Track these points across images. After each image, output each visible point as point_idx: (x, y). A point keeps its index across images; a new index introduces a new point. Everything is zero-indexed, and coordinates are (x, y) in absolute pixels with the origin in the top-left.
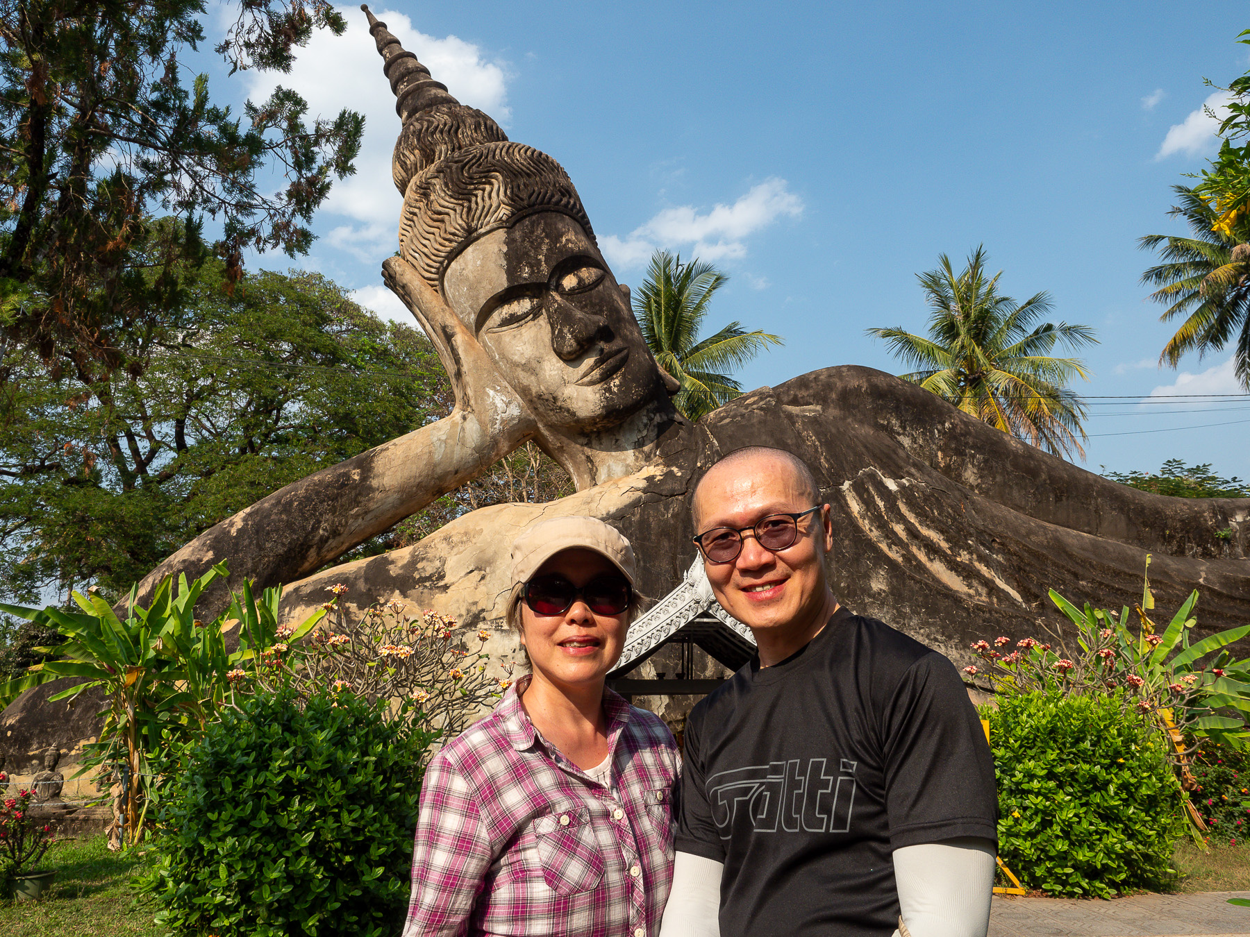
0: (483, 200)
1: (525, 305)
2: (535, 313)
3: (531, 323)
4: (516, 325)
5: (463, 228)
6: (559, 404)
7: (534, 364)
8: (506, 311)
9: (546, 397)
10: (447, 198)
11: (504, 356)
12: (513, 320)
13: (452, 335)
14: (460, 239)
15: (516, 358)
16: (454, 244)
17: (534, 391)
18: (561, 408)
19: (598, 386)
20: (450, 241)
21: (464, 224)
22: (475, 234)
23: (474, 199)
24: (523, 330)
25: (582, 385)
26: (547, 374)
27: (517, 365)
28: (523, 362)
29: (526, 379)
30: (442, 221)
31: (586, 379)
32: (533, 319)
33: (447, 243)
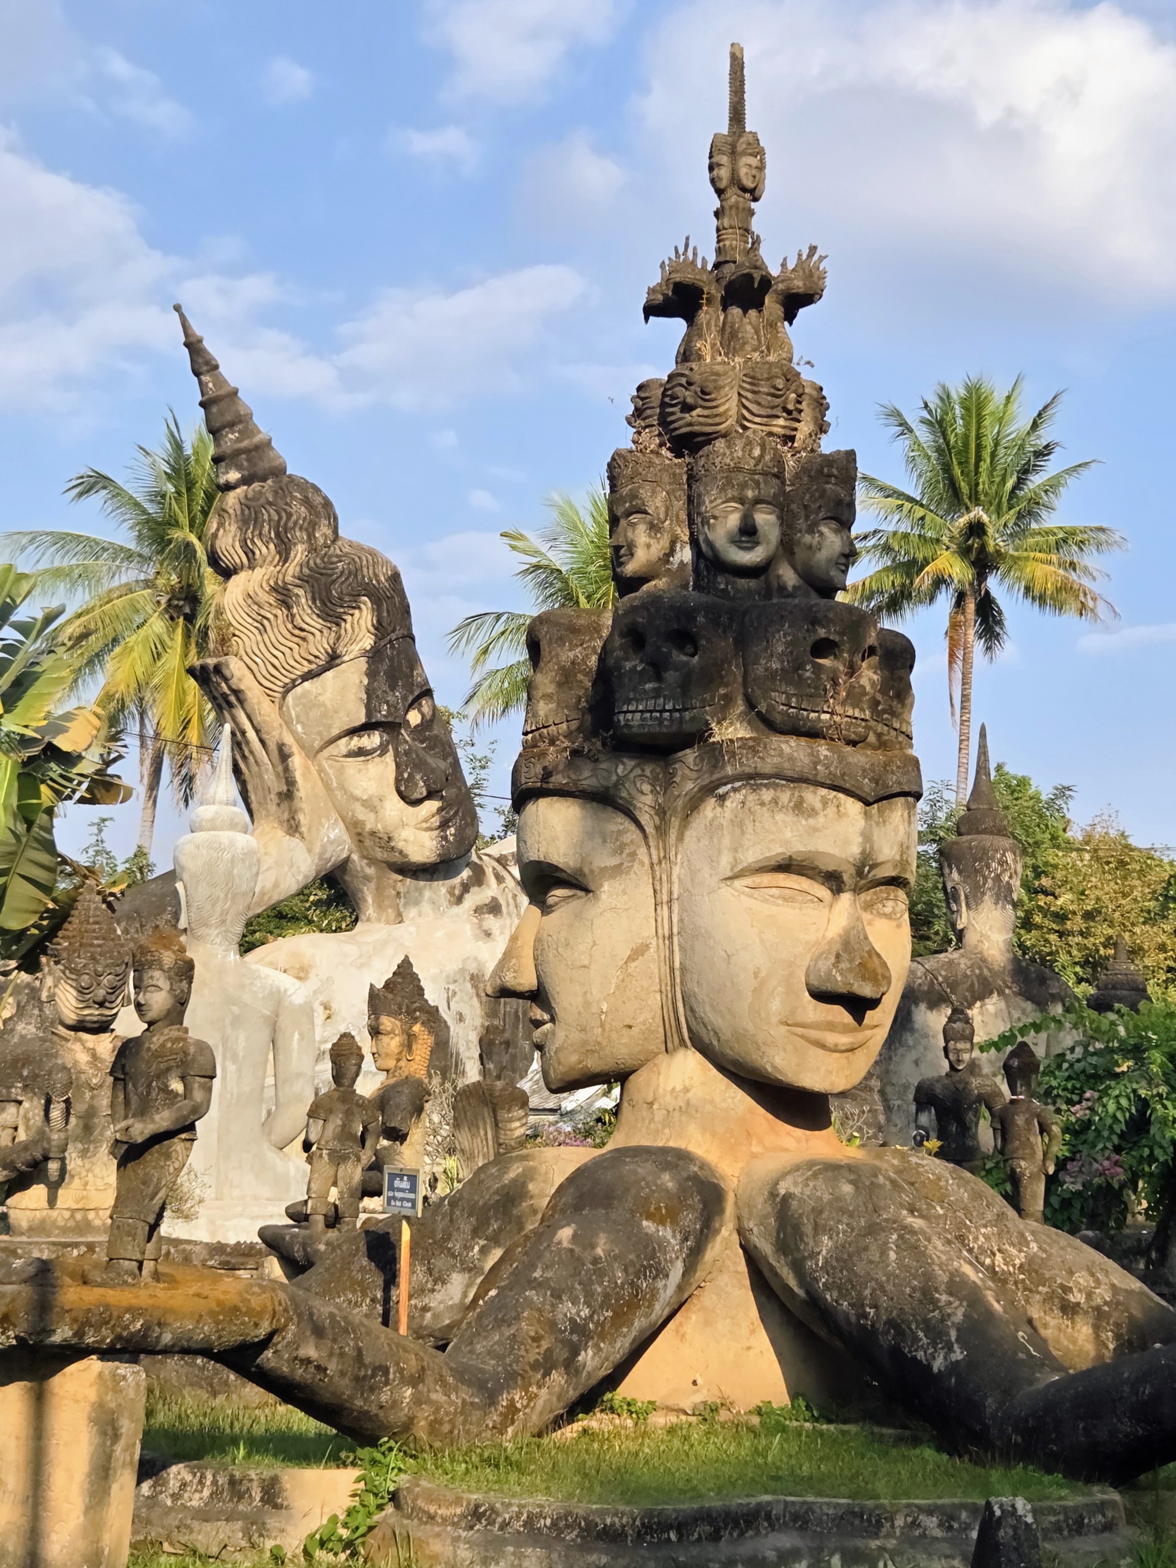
0: (352, 627)
1: (374, 740)
2: (382, 750)
3: (378, 759)
4: (362, 758)
5: (327, 652)
6: (393, 844)
7: (376, 802)
8: (356, 742)
9: (381, 835)
10: (314, 617)
11: (342, 787)
12: (361, 752)
13: (289, 756)
14: (321, 663)
15: (358, 793)
16: (314, 666)
17: (369, 827)
18: (393, 848)
19: (436, 833)
20: (310, 662)
21: (330, 651)
22: (338, 661)
23: (343, 624)
24: (370, 765)
25: (421, 829)
26: (388, 813)
27: (357, 799)
28: (365, 798)
29: (361, 813)
30: (304, 639)
31: (425, 825)
32: (381, 755)
33: (305, 663)
